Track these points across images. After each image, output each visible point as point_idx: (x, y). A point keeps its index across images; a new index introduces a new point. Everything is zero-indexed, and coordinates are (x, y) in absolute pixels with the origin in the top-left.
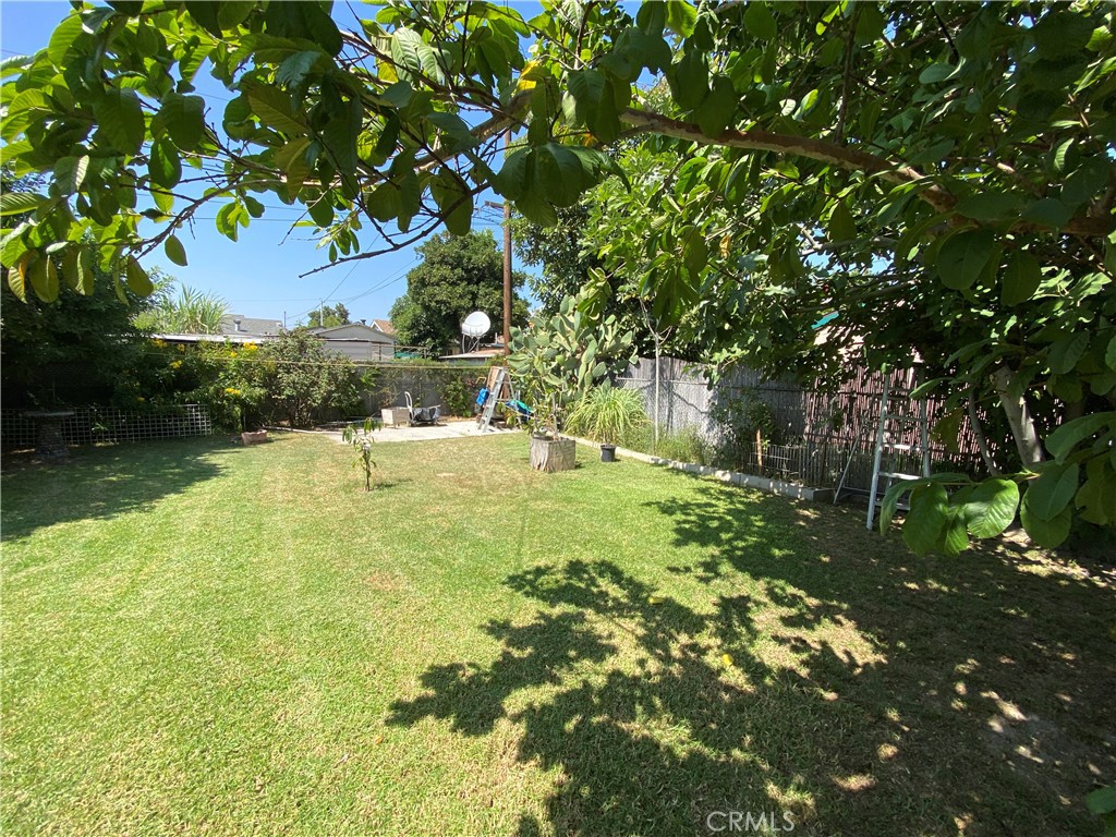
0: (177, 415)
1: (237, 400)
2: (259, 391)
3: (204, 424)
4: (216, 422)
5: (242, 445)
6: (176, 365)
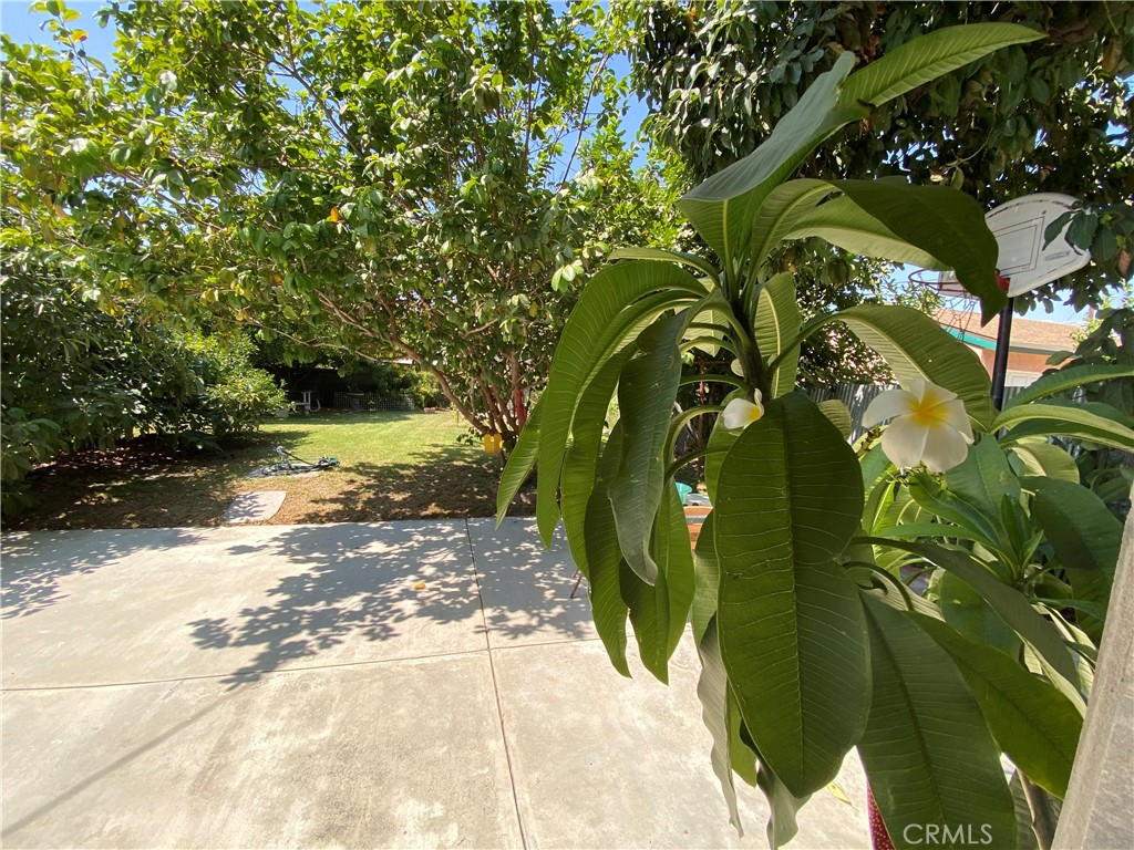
0: (401, 399)
1: (425, 393)
2: (435, 390)
3: (411, 404)
4: (416, 404)
5: (424, 413)
6: (402, 376)
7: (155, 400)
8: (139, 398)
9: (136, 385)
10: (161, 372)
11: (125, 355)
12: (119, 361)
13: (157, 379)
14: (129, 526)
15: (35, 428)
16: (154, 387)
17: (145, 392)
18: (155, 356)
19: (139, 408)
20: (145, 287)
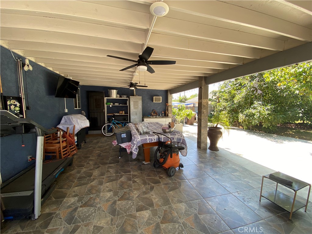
7: (304, 113)
8: (301, 113)
9: (300, 110)
10: (307, 107)
11: (299, 103)
12: (297, 104)
13: (306, 108)
14: (296, 138)
15: (282, 117)
16: (305, 110)
17: (303, 111)
18: (306, 103)
19: (301, 115)
20: (309, 89)
